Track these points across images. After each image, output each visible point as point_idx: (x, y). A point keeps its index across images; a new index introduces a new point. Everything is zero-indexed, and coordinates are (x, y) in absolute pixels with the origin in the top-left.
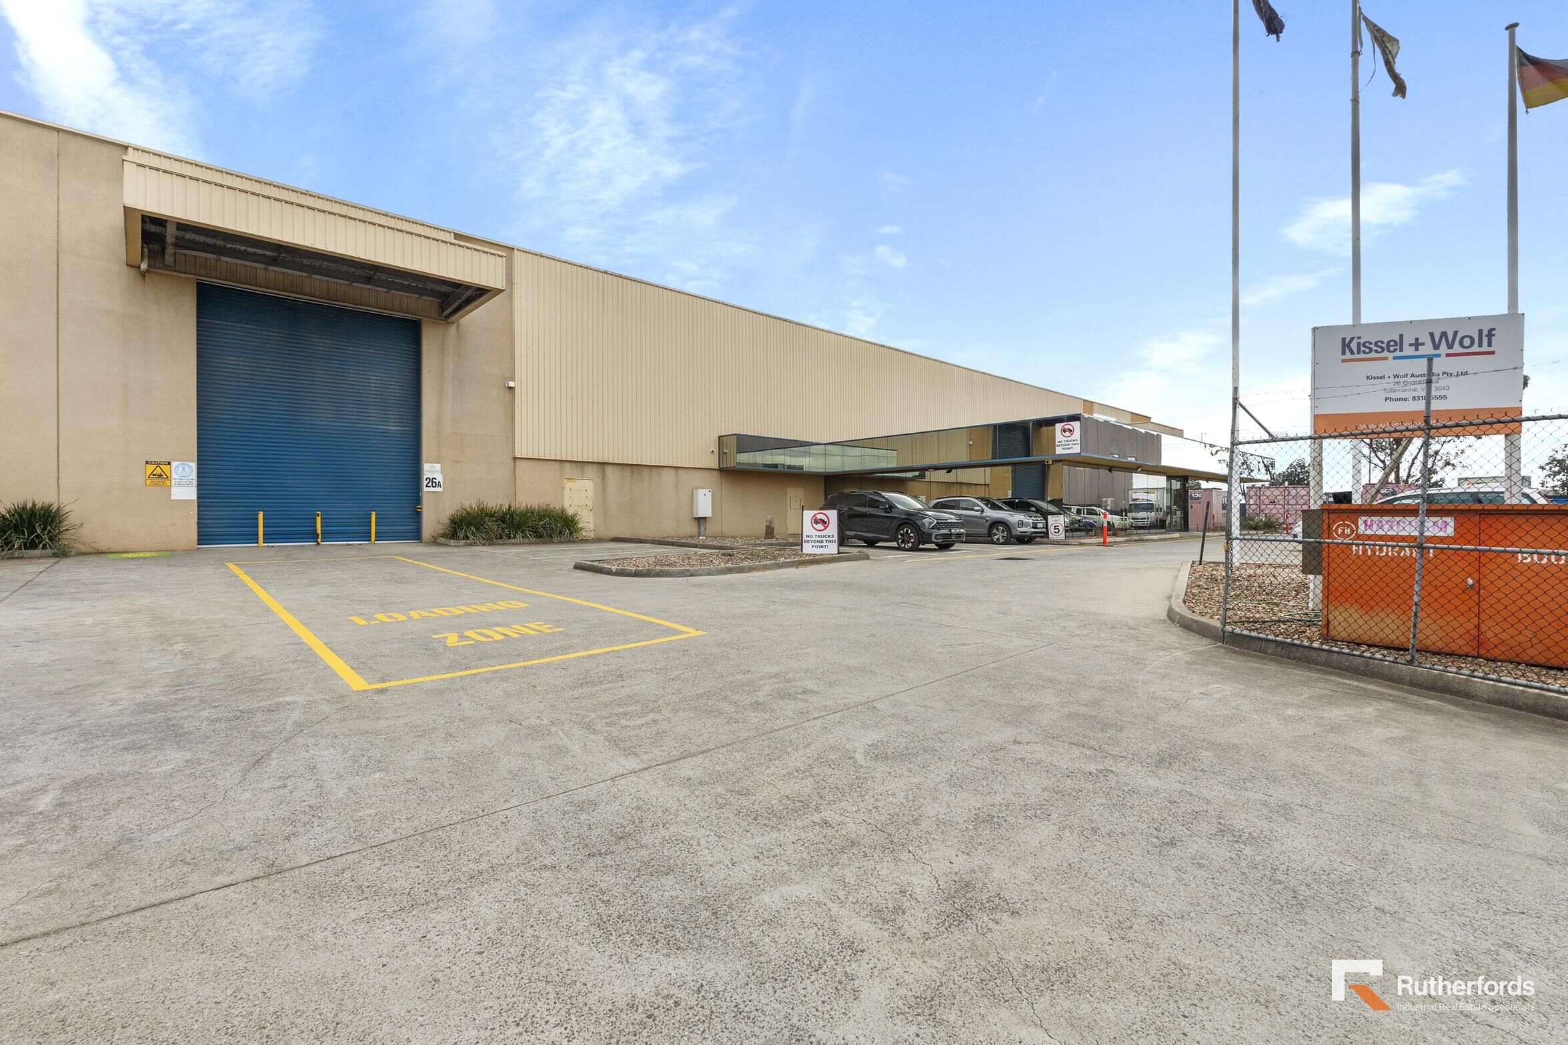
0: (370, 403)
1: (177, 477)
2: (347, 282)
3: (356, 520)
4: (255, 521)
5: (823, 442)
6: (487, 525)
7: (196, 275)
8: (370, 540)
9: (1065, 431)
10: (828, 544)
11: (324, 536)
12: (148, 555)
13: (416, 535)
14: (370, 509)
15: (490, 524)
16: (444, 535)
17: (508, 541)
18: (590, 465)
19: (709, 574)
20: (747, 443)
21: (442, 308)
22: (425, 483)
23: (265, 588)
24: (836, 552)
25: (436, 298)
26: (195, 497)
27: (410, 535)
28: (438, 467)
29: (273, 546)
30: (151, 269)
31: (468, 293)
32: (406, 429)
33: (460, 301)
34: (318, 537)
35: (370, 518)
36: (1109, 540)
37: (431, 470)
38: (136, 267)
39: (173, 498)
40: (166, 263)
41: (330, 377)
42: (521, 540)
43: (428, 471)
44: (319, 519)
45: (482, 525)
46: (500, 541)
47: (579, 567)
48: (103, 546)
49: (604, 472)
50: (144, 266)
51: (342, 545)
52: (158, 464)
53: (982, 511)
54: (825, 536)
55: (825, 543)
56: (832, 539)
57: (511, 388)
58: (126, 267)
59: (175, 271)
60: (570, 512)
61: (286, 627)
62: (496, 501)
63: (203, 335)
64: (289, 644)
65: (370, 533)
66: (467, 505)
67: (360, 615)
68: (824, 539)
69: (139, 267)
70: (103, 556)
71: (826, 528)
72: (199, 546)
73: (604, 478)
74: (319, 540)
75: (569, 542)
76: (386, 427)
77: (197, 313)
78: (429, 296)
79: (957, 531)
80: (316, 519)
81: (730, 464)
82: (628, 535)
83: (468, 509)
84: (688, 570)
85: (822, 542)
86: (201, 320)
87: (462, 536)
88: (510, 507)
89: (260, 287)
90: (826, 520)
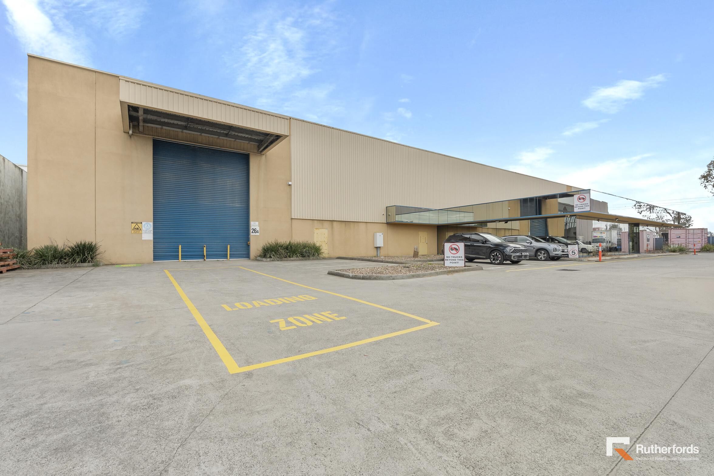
0: (227, 194)
1: (145, 229)
2: (217, 137)
3: (221, 249)
4: (178, 250)
5: (438, 209)
6: (280, 251)
7: (153, 136)
8: (227, 258)
9: (580, 199)
10: (459, 261)
11: (207, 256)
12: (132, 265)
13: (248, 256)
14: (227, 244)
15: (281, 250)
16: (260, 256)
17: (289, 259)
18: (326, 221)
19: (402, 278)
20: (401, 210)
21: (259, 147)
22: (252, 231)
23: (180, 285)
24: (464, 266)
25: (257, 143)
26: (152, 239)
27: (244, 256)
28: (257, 223)
29: (185, 261)
30: (133, 134)
31: (272, 138)
32: (243, 205)
33: (268, 143)
34: (205, 257)
35: (227, 248)
36: (603, 258)
37: (254, 225)
38: (127, 133)
39: (143, 239)
40: (140, 130)
41: (210, 182)
42: (296, 258)
43: (253, 225)
44: (205, 248)
45: (278, 251)
46: (285, 259)
47: (330, 273)
48: (114, 262)
49: (332, 225)
50: (131, 132)
51: (215, 261)
52: (137, 223)
53: (531, 243)
54: (457, 257)
55: (457, 261)
56: (461, 258)
57: (290, 185)
58: (123, 133)
59: (144, 134)
60: (318, 245)
61: (189, 312)
62: (284, 240)
63: (156, 164)
64: (190, 325)
65: (227, 255)
66: (270, 242)
67: (227, 303)
68: (457, 259)
69: (129, 133)
70: (113, 266)
71: (457, 252)
72: (154, 261)
73: (332, 228)
74: (205, 258)
75: (318, 259)
76: (234, 205)
77: (153, 154)
78: (253, 142)
79: (525, 254)
80: (204, 248)
81: (392, 220)
82: (344, 256)
83: (271, 244)
84: (391, 276)
85: (455, 260)
86: (155, 157)
87: (268, 256)
88: (290, 242)
89: (180, 140)
90: (458, 248)
